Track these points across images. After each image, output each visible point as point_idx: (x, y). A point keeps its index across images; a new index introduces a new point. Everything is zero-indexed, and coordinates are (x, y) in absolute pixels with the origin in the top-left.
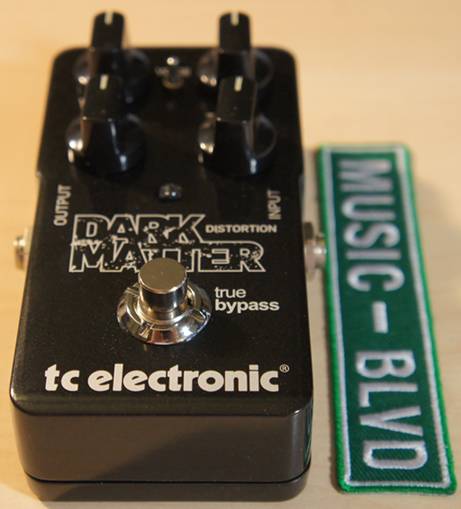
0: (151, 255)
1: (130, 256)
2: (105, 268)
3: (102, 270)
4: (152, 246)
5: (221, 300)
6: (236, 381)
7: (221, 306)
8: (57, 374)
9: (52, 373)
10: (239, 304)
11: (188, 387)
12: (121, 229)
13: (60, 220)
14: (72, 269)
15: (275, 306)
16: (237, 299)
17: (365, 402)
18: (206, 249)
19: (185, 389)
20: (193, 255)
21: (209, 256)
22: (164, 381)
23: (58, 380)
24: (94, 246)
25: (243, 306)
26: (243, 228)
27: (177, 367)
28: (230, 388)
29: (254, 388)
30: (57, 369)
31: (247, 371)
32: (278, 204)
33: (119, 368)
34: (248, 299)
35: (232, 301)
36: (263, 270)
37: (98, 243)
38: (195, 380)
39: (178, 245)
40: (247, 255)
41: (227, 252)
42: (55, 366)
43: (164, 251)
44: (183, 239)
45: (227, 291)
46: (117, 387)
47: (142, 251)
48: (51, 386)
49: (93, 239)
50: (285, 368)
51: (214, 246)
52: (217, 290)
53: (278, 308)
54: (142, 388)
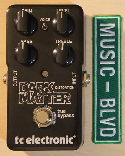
0: (40, 97)
1: (35, 98)
2: (28, 102)
3: (27, 103)
4: (41, 94)
5: (59, 114)
6: (62, 140)
7: (59, 116)
8: (18, 139)
9: (17, 138)
10: (64, 115)
11: (51, 143)
12: (32, 88)
13: (15, 84)
14: (19, 103)
15: (73, 116)
16: (63, 114)
18: (55, 95)
19: (50, 143)
20: (52, 98)
21: (56, 98)
22: (45, 141)
23: (18, 141)
24: (25, 94)
25: (65, 116)
26: (65, 88)
27: (48, 136)
28: (61, 143)
29: (67, 143)
30: (18, 137)
31: (65, 137)
32: (75, 78)
33: (33, 136)
34: (66, 114)
35: (62, 114)
36: (70, 103)
37: (26, 93)
38: (52, 140)
39: (47, 94)
40: (66, 97)
41: (61, 96)
42: (17, 136)
43: (44, 96)
44: (49, 92)
45: (61, 110)
46: (33, 143)
47: (38, 96)
48: (17, 143)
49: (24, 92)
50: (75, 136)
51: (57, 94)
52: (58, 110)
53: (74, 116)
54: (39, 143)
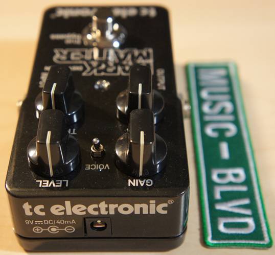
17: (218, 196)
